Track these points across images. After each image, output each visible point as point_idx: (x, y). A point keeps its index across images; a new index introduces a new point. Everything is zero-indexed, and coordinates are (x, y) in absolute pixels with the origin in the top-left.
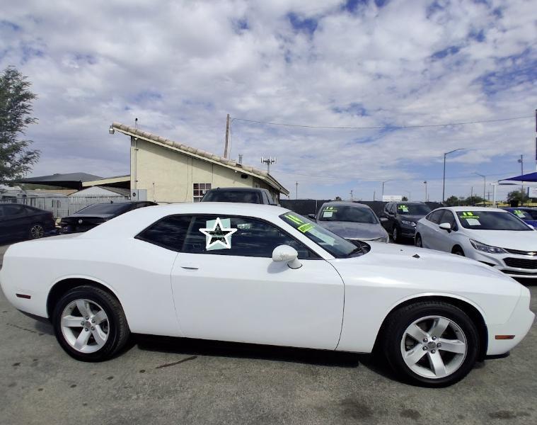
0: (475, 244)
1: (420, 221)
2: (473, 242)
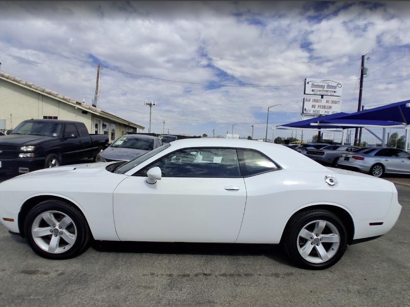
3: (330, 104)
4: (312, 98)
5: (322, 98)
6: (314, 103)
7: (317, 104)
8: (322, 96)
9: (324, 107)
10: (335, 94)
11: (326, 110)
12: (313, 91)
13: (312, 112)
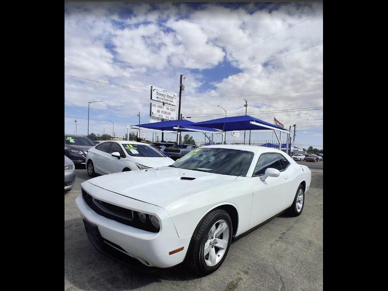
0: (140, 166)
1: (89, 150)
2: (139, 165)
3: (169, 111)
4: (157, 104)
5: (164, 105)
6: (159, 109)
7: (161, 110)
8: (164, 104)
9: (165, 113)
10: (172, 104)
11: (167, 116)
12: (157, 98)
13: (157, 116)
